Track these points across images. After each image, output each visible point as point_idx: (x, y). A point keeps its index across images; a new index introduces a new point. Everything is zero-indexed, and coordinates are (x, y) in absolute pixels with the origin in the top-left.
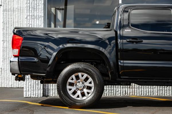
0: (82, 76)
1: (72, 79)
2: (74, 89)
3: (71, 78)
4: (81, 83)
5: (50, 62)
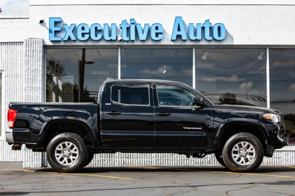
0: (69, 144)
1: (60, 147)
2: (61, 156)
3: (58, 146)
4: (67, 150)
5: (41, 132)
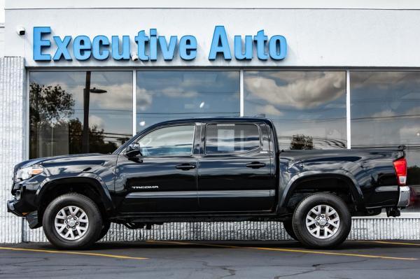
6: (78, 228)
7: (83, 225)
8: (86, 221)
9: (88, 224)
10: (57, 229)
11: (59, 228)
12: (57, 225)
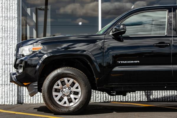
6: (72, 96)
7: (76, 93)
8: (79, 90)
9: (80, 93)
10: (54, 97)
11: (56, 96)
12: (54, 94)
